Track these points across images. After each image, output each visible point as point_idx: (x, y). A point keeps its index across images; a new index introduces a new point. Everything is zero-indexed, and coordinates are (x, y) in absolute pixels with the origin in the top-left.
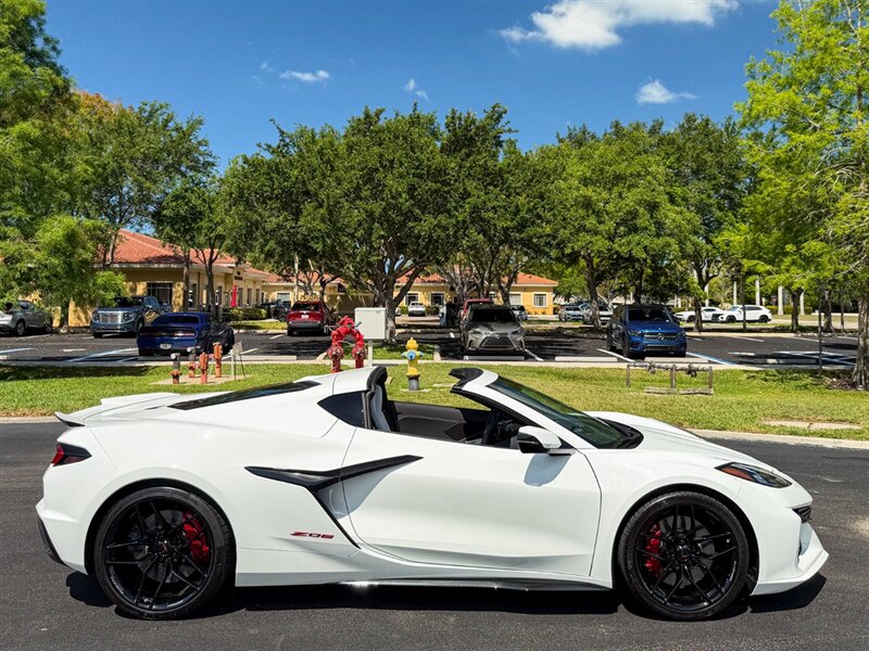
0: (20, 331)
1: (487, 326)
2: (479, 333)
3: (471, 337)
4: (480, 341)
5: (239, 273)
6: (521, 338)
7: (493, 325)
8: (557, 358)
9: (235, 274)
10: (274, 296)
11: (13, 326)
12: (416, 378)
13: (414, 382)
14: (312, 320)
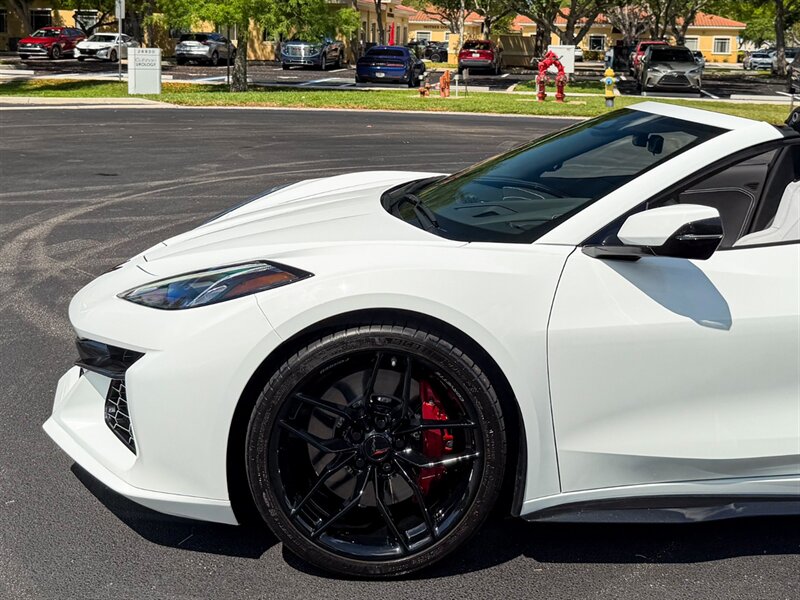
0: (215, 62)
1: (666, 65)
2: (657, 71)
3: (649, 75)
4: (658, 79)
5: (391, 10)
6: (698, 77)
7: (672, 64)
8: (732, 96)
9: (388, 11)
10: (413, 36)
11: (210, 57)
12: (612, 99)
13: (610, 102)
14: (483, 59)
